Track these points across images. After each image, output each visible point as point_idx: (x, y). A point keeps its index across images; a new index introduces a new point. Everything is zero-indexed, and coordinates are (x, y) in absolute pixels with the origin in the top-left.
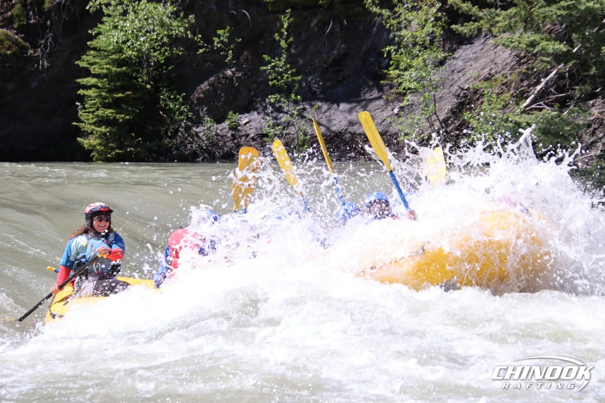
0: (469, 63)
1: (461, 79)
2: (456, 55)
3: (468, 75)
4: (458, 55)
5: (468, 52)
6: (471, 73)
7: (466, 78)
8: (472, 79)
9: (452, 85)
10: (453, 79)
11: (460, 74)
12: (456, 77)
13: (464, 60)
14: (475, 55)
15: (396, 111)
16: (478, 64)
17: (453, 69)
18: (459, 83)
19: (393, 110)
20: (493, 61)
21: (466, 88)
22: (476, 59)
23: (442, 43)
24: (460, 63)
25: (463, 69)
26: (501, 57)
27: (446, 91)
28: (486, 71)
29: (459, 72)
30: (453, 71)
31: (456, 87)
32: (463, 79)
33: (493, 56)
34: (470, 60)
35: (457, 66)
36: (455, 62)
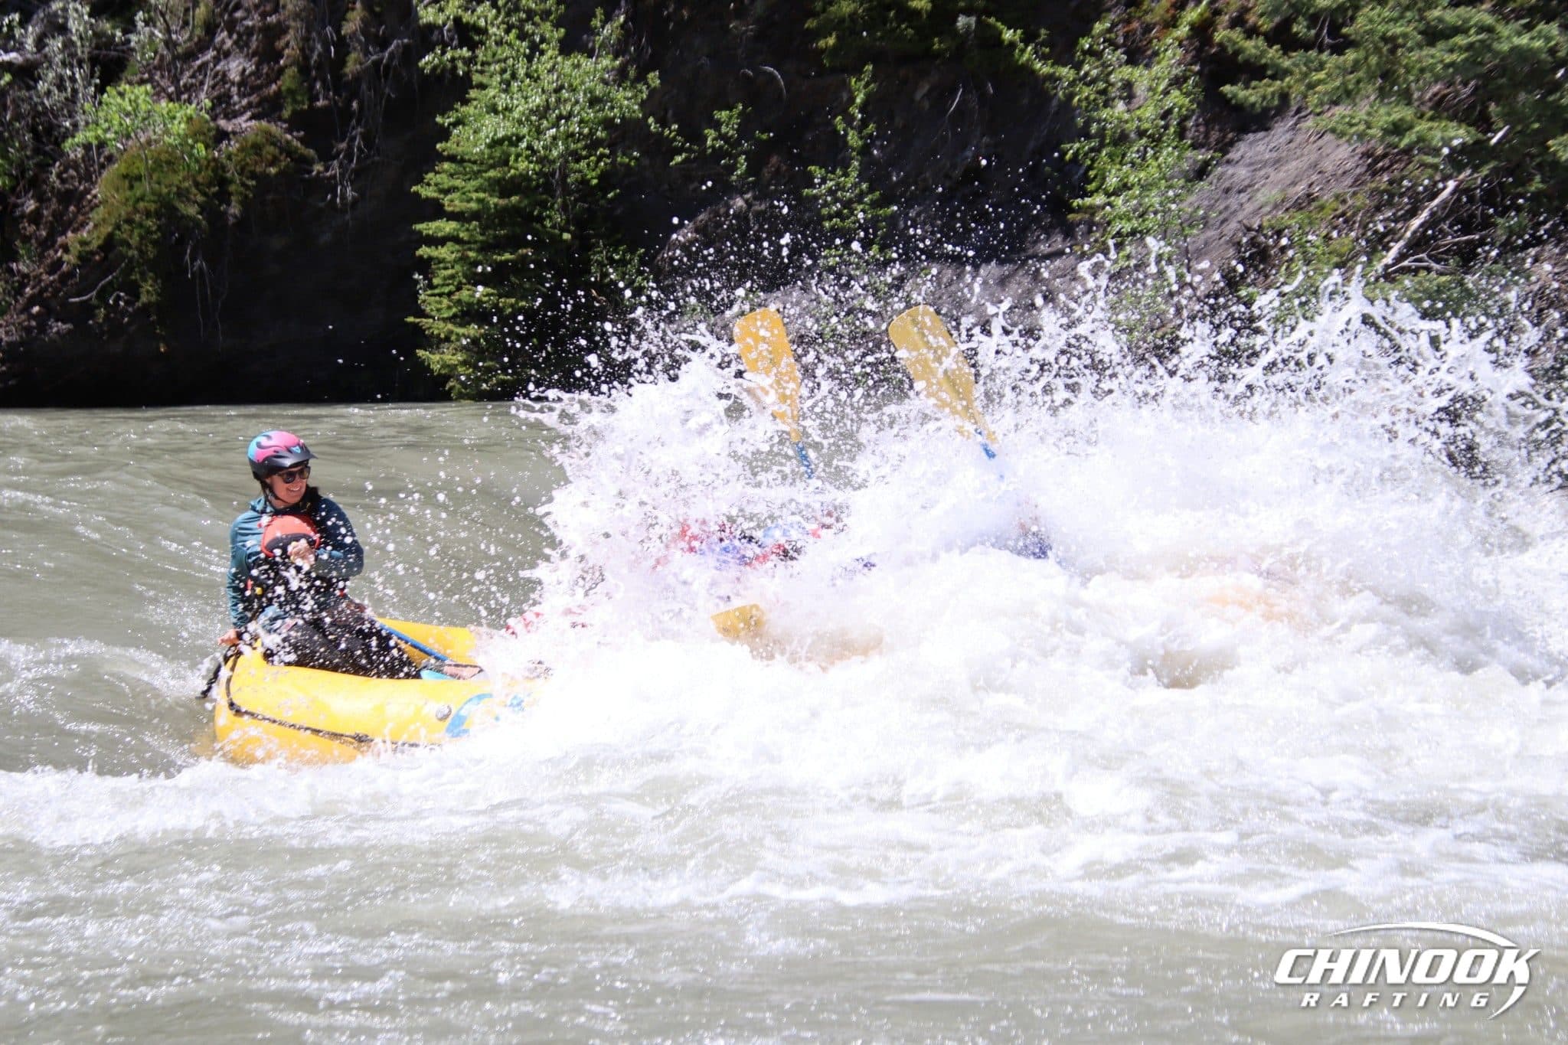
0: (1262, 173)
1: (1246, 206)
2: (1233, 155)
3: (1260, 198)
4: (1239, 154)
5: (1261, 147)
6: (1267, 194)
7: (1256, 205)
8: (1267, 209)
9: (1223, 222)
10: (1226, 208)
11: (1244, 197)
12: (1233, 201)
13: (1251, 164)
14: (1274, 154)
16: (1282, 175)
17: (1227, 184)
18: (1240, 216)
20: (1314, 165)
21: (1255, 226)
22: (1277, 163)
23: (1202, 129)
24: (1242, 173)
25: (1249, 186)
26: (1332, 157)
27: (1210, 233)
28: (1300, 189)
29: (1240, 192)
30: (1227, 191)
31: (1233, 225)
32: (1249, 208)
33: (1313, 157)
34: (1265, 164)
35: (1235, 179)
36: (1230, 170)
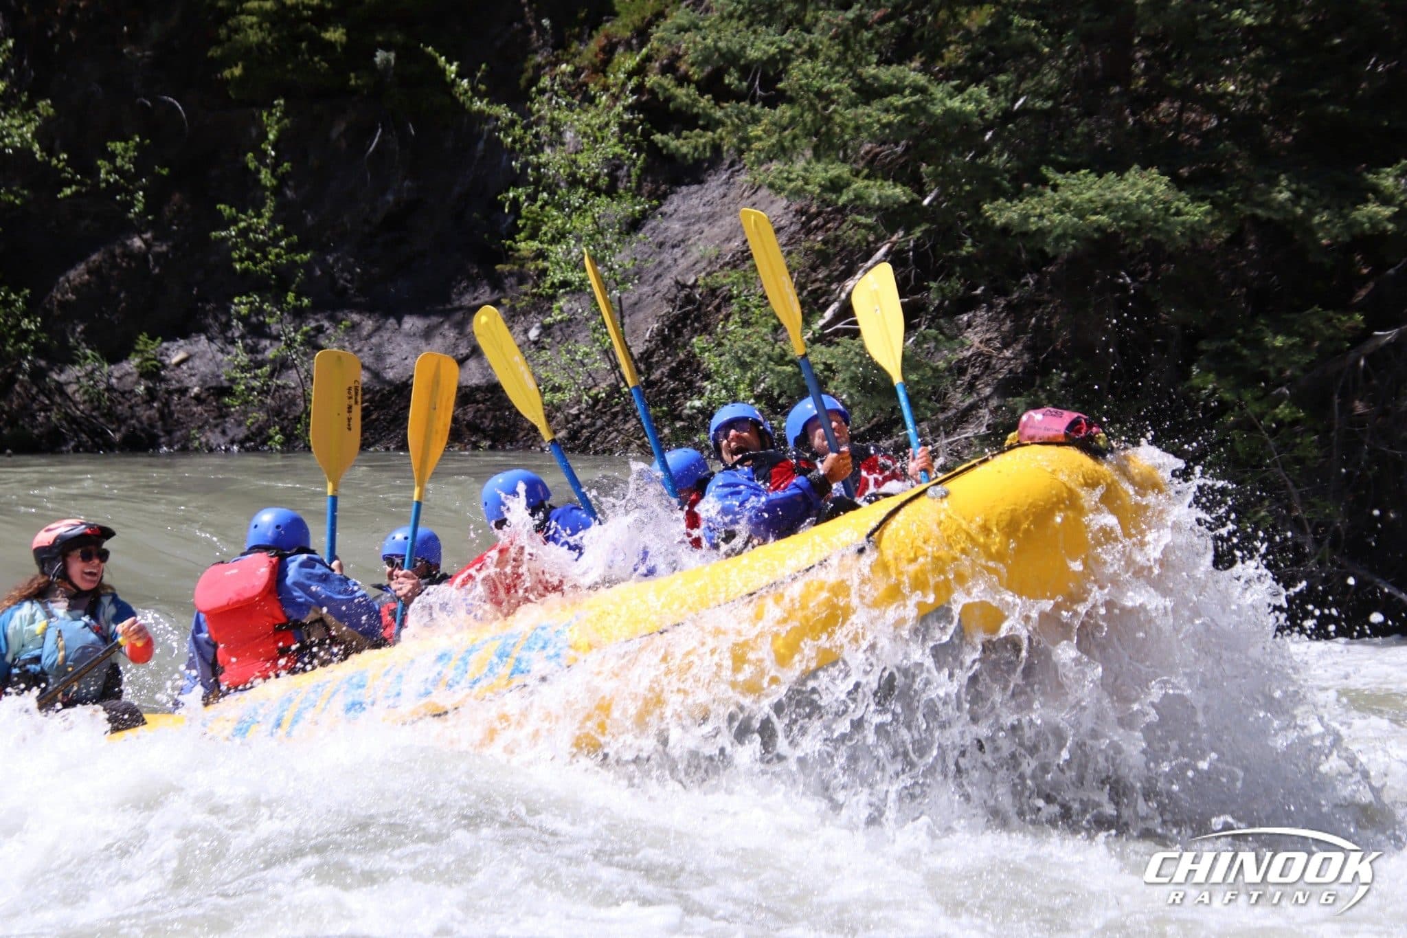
0: (696, 227)
1: (680, 261)
2: (667, 207)
3: (695, 254)
4: (672, 207)
5: (695, 202)
6: (701, 249)
7: (692, 259)
8: (704, 264)
9: (656, 278)
10: (660, 263)
11: (678, 252)
12: (667, 257)
13: (684, 218)
14: (708, 209)
15: (533, 334)
16: (716, 230)
17: (660, 239)
18: (675, 272)
19: (526, 331)
21: (690, 283)
22: (712, 218)
24: (676, 226)
25: (683, 241)
27: (646, 289)
28: (736, 244)
29: (673, 247)
30: (661, 245)
31: (668, 281)
32: (683, 263)
34: (699, 219)
35: (669, 234)
36: (664, 224)
